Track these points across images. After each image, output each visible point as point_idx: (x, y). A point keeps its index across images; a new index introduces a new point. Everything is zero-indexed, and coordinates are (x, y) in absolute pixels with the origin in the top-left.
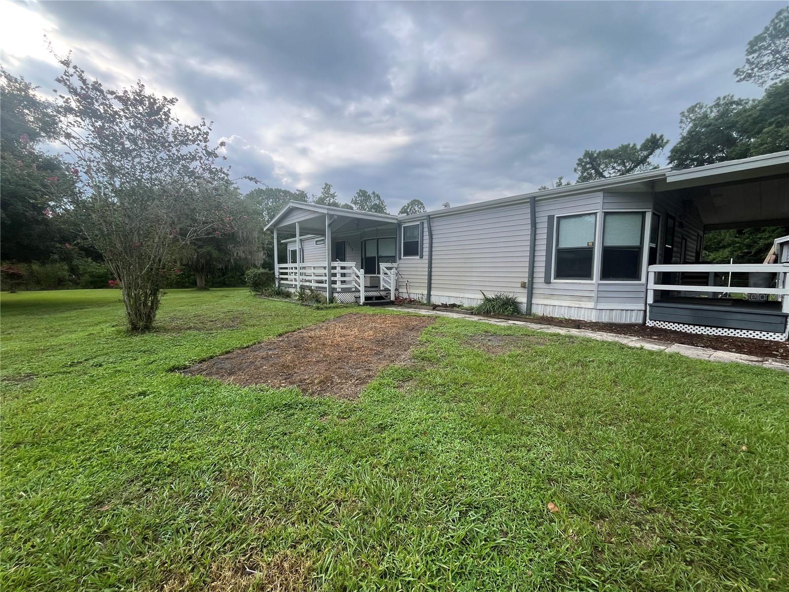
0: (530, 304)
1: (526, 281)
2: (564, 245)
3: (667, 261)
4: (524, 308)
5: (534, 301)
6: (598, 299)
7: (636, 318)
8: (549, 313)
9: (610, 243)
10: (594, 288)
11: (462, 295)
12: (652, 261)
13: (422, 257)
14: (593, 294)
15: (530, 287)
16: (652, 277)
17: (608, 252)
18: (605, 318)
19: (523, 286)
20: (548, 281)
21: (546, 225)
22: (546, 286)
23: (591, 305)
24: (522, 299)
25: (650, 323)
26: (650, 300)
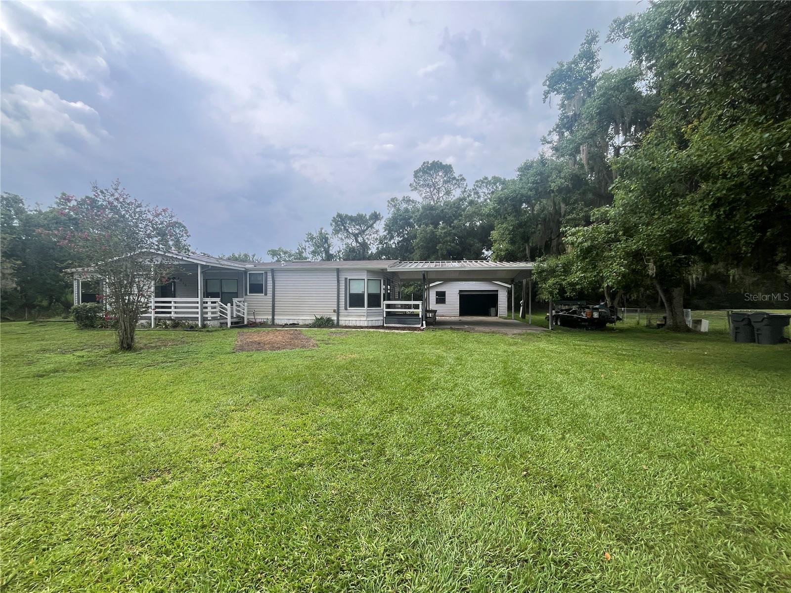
0: (338, 320)
1: (336, 309)
2: (352, 292)
3: (389, 300)
4: (336, 322)
5: (340, 319)
6: (368, 316)
7: (380, 323)
8: (347, 324)
9: (370, 292)
10: (365, 311)
11: (298, 318)
12: (384, 300)
13: (266, 294)
14: (365, 314)
15: (337, 312)
16: (384, 305)
17: (370, 296)
18: (370, 325)
19: (334, 311)
20: (346, 309)
21: (344, 282)
22: (345, 311)
23: (365, 319)
24: (335, 318)
25: (385, 325)
26: (385, 316)
